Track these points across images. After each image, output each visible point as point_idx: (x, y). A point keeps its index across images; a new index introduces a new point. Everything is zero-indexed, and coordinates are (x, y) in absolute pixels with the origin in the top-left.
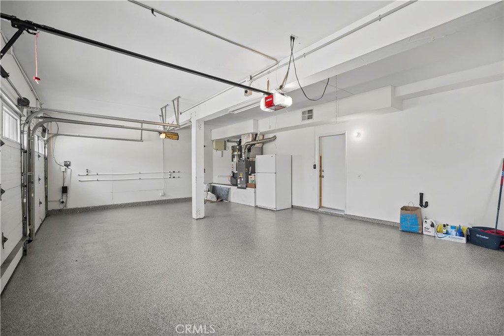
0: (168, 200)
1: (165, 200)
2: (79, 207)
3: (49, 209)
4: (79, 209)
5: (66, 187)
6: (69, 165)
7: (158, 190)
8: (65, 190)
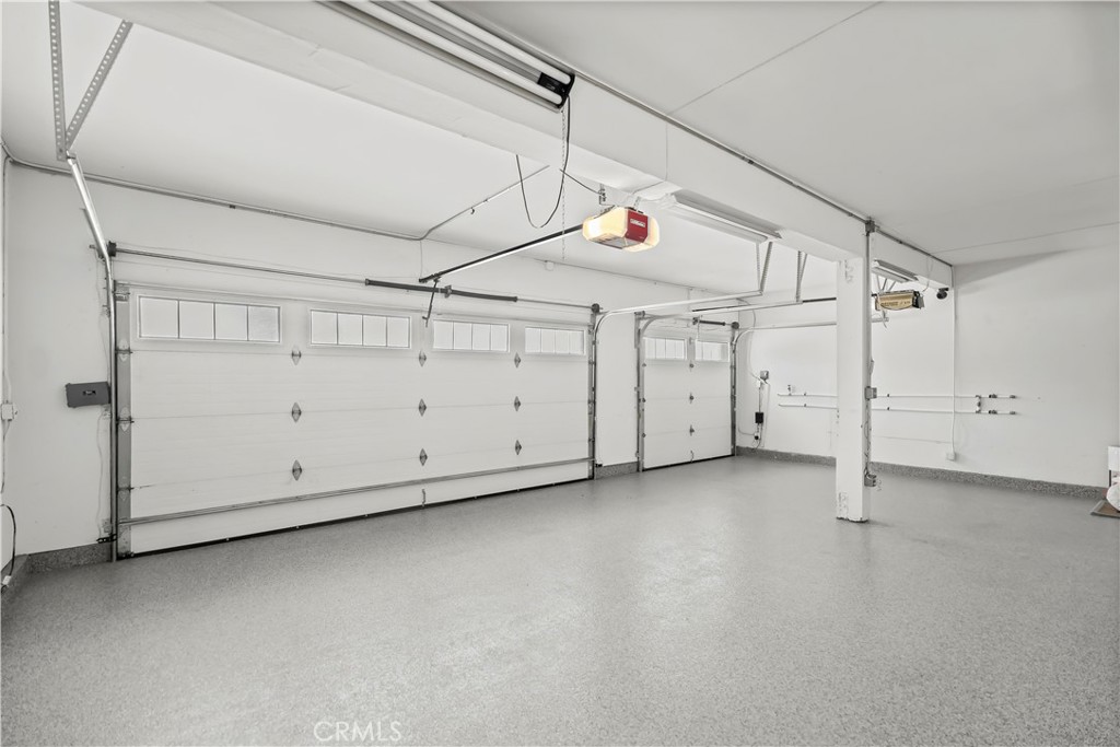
0: (966, 474)
1: (958, 474)
2: (779, 450)
3: (737, 444)
4: (776, 453)
5: (762, 414)
6: (767, 377)
7: (939, 442)
8: (759, 418)
